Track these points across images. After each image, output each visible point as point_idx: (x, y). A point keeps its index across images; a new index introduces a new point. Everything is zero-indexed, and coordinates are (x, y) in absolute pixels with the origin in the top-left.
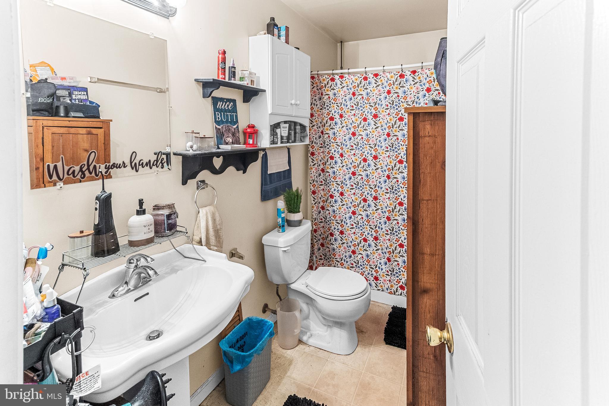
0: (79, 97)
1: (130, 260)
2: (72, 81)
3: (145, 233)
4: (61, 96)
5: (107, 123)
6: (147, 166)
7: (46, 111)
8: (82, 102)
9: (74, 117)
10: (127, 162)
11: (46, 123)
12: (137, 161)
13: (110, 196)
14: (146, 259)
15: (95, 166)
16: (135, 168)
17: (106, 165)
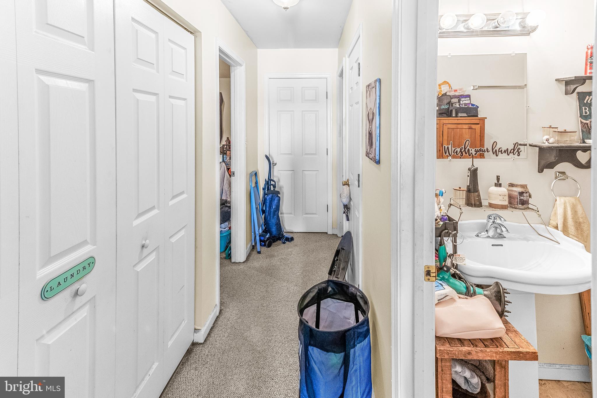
0: (465, 102)
1: (489, 216)
2: (461, 91)
3: (500, 200)
4: (454, 103)
5: (483, 120)
6: (505, 153)
7: (445, 114)
8: (466, 106)
9: (461, 117)
10: (490, 149)
11: (445, 122)
12: (497, 148)
13: (476, 169)
14: (501, 219)
15: (469, 150)
16: (496, 153)
17: (476, 149)
